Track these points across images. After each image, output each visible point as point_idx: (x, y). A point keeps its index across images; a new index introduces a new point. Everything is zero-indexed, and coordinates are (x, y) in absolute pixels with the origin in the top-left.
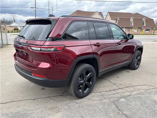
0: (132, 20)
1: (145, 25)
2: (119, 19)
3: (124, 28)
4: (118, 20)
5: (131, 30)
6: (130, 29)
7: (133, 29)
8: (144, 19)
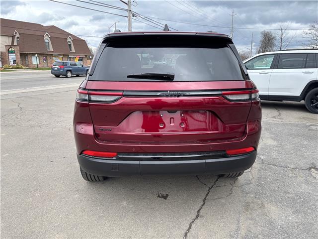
0: (47, 39)
1: (73, 50)
2: (18, 35)
3: (36, 55)
4: (18, 37)
5: (51, 60)
6: (48, 58)
7: (54, 58)
8: (69, 40)
